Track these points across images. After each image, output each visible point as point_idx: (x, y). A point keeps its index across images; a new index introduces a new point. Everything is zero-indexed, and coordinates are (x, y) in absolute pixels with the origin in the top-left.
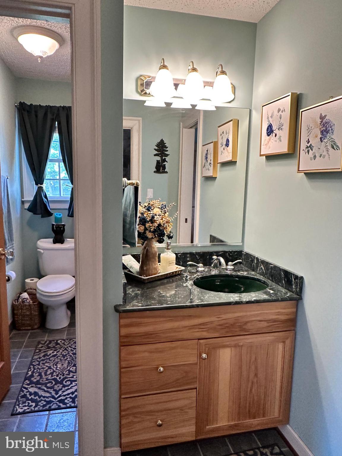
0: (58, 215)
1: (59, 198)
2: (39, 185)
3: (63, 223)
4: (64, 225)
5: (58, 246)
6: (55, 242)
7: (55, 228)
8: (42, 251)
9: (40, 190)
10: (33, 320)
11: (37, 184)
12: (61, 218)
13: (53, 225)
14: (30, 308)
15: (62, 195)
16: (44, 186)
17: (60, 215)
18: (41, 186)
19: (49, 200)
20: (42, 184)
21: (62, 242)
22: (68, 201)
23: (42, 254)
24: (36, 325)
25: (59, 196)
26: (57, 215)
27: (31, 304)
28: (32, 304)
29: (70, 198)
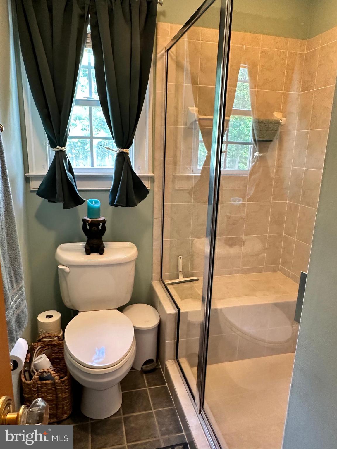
0: (94, 203)
1: (90, 171)
2: (58, 147)
3: (102, 218)
4: (104, 222)
5: (95, 258)
6: (88, 251)
7: (88, 227)
8: (67, 269)
9: (60, 157)
10: (60, 408)
11: (53, 145)
12: (99, 209)
13: (85, 221)
14: (55, 388)
15: (95, 167)
16: (67, 149)
17: (96, 202)
18: (63, 149)
19: (75, 174)
20: (64, 145)
21: (100, 250)
22: (111, 177)
23: (68, 273)
24: (66, 413)
25: (90, 167)
26: (92, 203)
27: (57, 383)
28: (59, 381)
29: (113, 171)
